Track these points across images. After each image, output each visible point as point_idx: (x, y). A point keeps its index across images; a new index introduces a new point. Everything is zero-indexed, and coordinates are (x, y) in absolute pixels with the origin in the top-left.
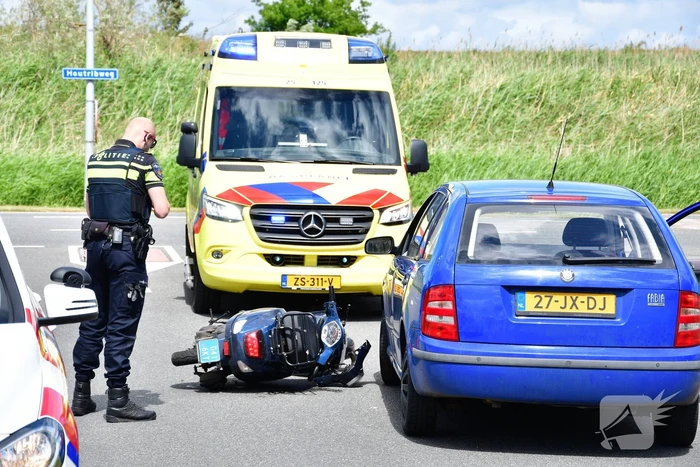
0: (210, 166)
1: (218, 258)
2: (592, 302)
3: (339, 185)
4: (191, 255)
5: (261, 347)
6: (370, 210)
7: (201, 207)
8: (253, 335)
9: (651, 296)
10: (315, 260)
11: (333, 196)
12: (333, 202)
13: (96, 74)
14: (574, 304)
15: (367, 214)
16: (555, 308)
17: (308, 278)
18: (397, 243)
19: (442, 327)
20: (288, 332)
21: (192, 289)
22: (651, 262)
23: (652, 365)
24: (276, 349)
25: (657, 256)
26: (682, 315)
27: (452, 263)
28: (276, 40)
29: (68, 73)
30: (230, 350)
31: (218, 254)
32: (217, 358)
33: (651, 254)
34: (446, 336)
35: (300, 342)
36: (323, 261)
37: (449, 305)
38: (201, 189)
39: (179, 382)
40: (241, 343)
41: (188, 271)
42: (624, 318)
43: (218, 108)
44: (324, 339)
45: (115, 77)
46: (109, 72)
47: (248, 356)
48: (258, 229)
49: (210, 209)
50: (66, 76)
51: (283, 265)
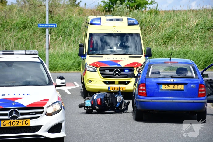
0: (88, 56)
1: (90, 82)
2: (178, 87)
3: (125, 61)
4: (83, 83)
5: (101, 102)
6: (133, 68)
7: (85, 68)
8: (99, 99)
9: (192, 85)
10: (118, 83)
11: (123, 64)
12: (123, 66)
13: (49, 26)
14: (174, 87)
15: (133, 69)
16: (169, 88)
17: (116, 88)
18: (136, 75)
19: (143, 93)
20: (108, 98)
21: (83, 92)
22: (193, 77)
23: (192, 101)
24: (105, 102)
25: (194, 76)
26: (200, 90)
27: (145, 78)
28: (107, 19)
29: (40, 25)
30: (93, 103)
31: (90, 81)
32: (90, 105)
33: (193, 75)
34: (144, 95)
35: (111, 101)
36: (120, 83)
37: (144, 88)
38: (85, 63)
39: (80, 112)
40: (96, 101)
41: (82, 87)
42: (186, 90)
43: (90, 39)
44: (118, 101)
45: (56, 26)
46: (54, 25)
47: (98, 104)
48: (101, 74)
49: (88, 68)
50: (39, 26)
51: (109, 84)
